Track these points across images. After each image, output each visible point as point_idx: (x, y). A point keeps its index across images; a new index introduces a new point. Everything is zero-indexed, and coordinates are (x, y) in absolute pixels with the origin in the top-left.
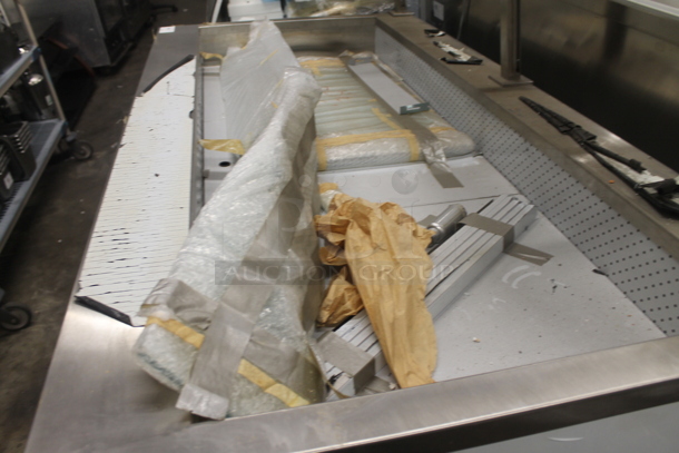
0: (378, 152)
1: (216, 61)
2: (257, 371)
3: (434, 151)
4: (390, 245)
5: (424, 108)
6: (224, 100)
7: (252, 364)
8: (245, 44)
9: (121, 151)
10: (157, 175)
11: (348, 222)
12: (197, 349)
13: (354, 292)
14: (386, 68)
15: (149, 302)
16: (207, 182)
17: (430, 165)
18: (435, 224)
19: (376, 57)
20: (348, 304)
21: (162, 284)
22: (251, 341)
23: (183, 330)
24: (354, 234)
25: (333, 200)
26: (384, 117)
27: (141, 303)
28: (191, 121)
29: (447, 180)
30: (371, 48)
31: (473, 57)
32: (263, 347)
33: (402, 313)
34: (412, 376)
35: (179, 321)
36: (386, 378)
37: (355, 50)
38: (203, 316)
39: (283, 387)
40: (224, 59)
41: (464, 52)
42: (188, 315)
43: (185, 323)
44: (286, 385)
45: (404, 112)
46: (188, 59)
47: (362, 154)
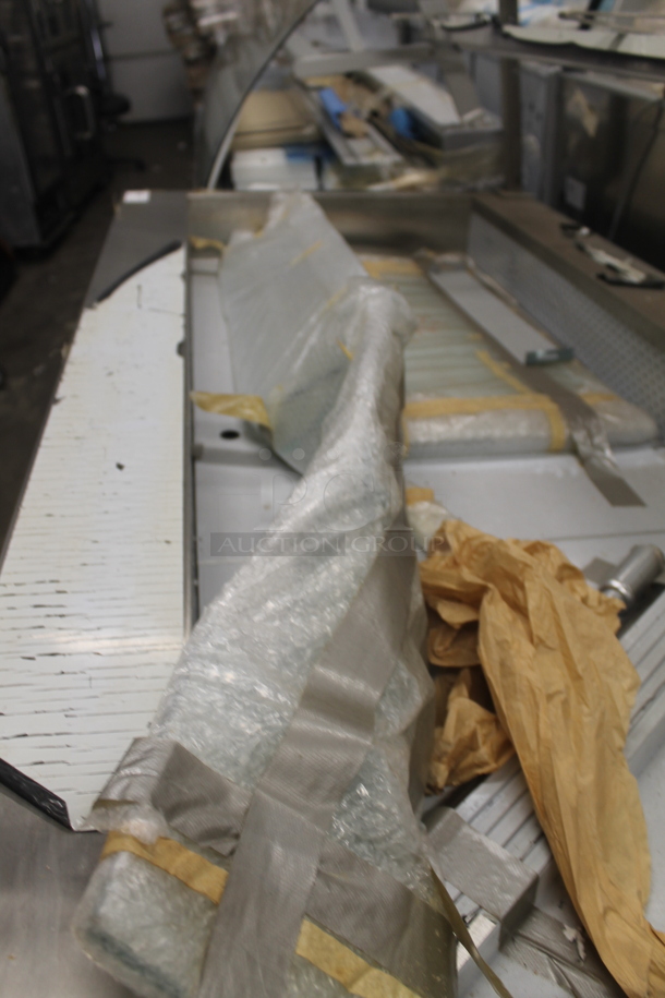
0: (497, 432)
1: (213, 252)
2: (334, 943)
3: (590, 436)
4: (563, 640)
5: (564, 356)
6: (226, 319)
7: (323, 928)
8: (259, 227)
9: (56, 413)
10: (120, 467)
11: (484, 590)
12: (214, 905)
13: (493, 728)
14: (488, 280)
15: (114, 795)
16: (200, 466)
17: (583, 461)
18: (615, 584)
19: (471, 263)
20: (484, 752)
21: (137, 750)
22: (319, 873)
23: (185, 860)
24: (495, 613)
25: (442, 531)
26: (499, 369)
27: (94, 797)
28: (179, 362)
29: (617, 491)
30: (460, 246)
31: (649, 277)
32: (343, 886)
33: (588, 779)
34: (612, 916)
35: (175, 839)
36: (554, 913)
37: (439, 247)
38: (225, 823)
39: (386, 977)
40: (227, 251)
41: (633, 266)
42: (193, 821)
43: (189, 842)
44: (390, 971)
45: (532, 361)
46: (172, 248)
47: (469, 434)
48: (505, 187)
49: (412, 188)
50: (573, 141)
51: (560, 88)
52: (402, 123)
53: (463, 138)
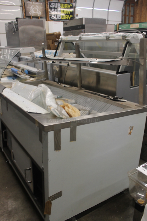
48: (46, 79)
49: (32, 80)
50: (55, 73)
51: (52, 65)
52: (27, 72)
53: (39, 73)
